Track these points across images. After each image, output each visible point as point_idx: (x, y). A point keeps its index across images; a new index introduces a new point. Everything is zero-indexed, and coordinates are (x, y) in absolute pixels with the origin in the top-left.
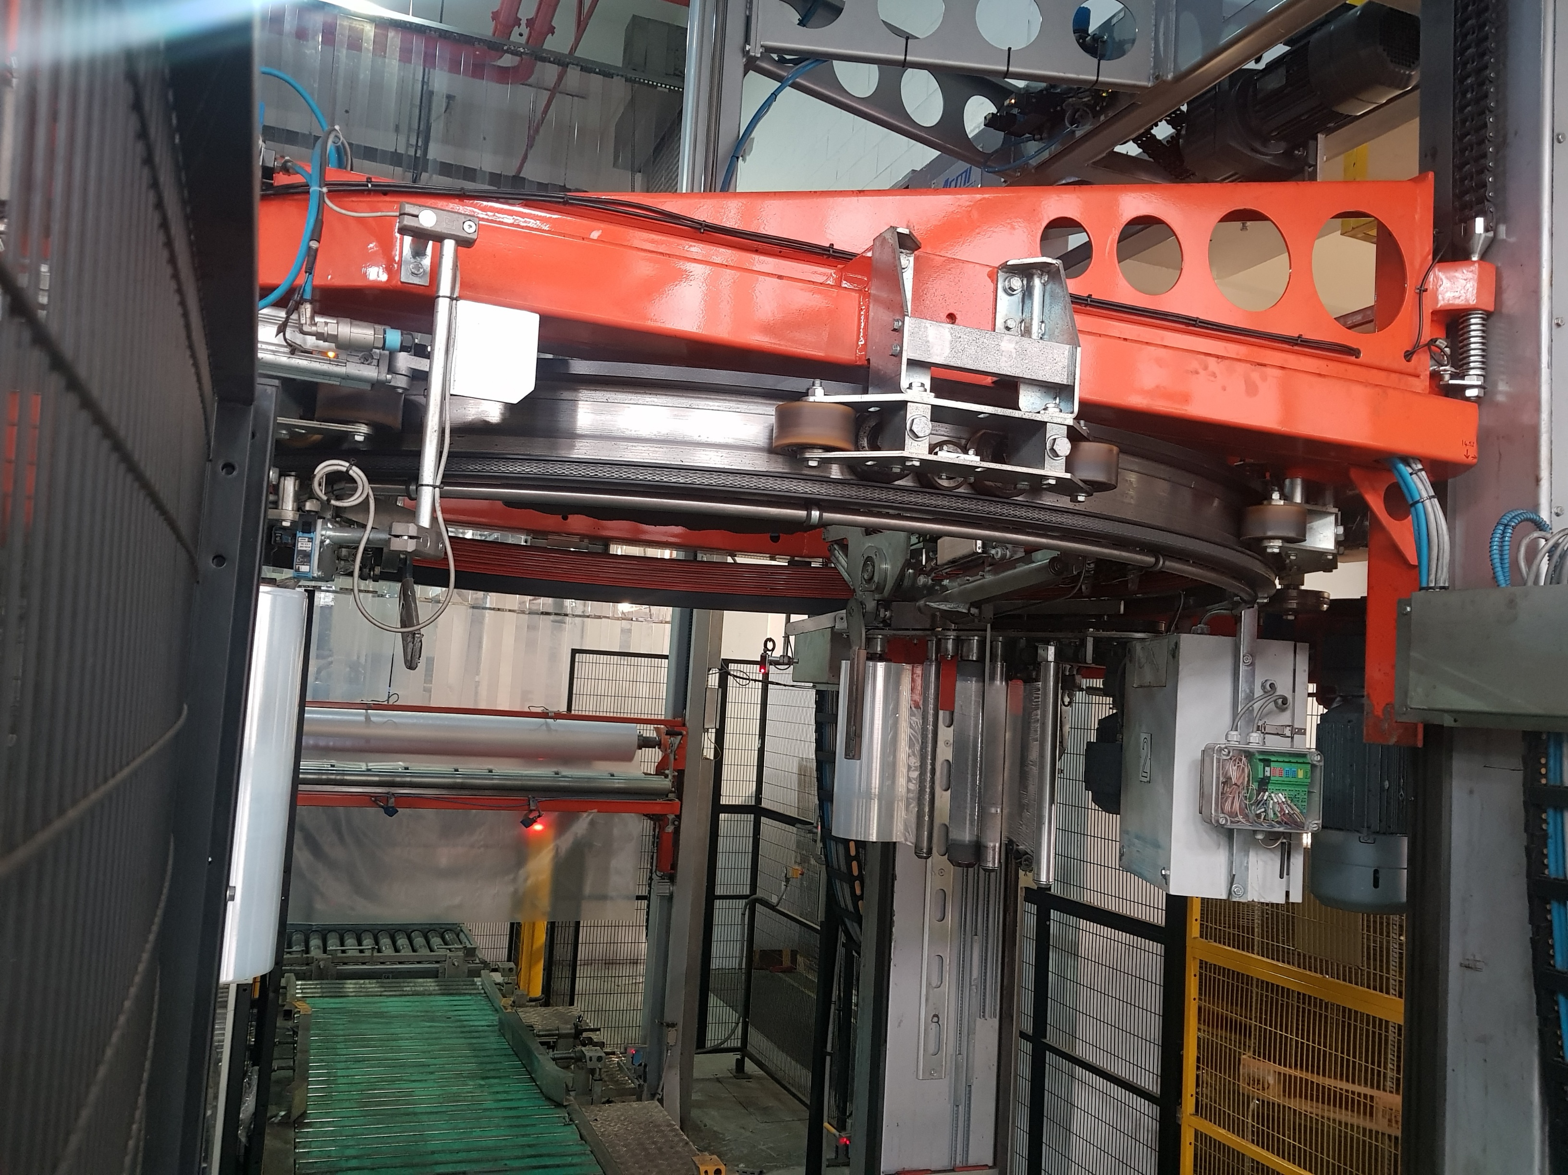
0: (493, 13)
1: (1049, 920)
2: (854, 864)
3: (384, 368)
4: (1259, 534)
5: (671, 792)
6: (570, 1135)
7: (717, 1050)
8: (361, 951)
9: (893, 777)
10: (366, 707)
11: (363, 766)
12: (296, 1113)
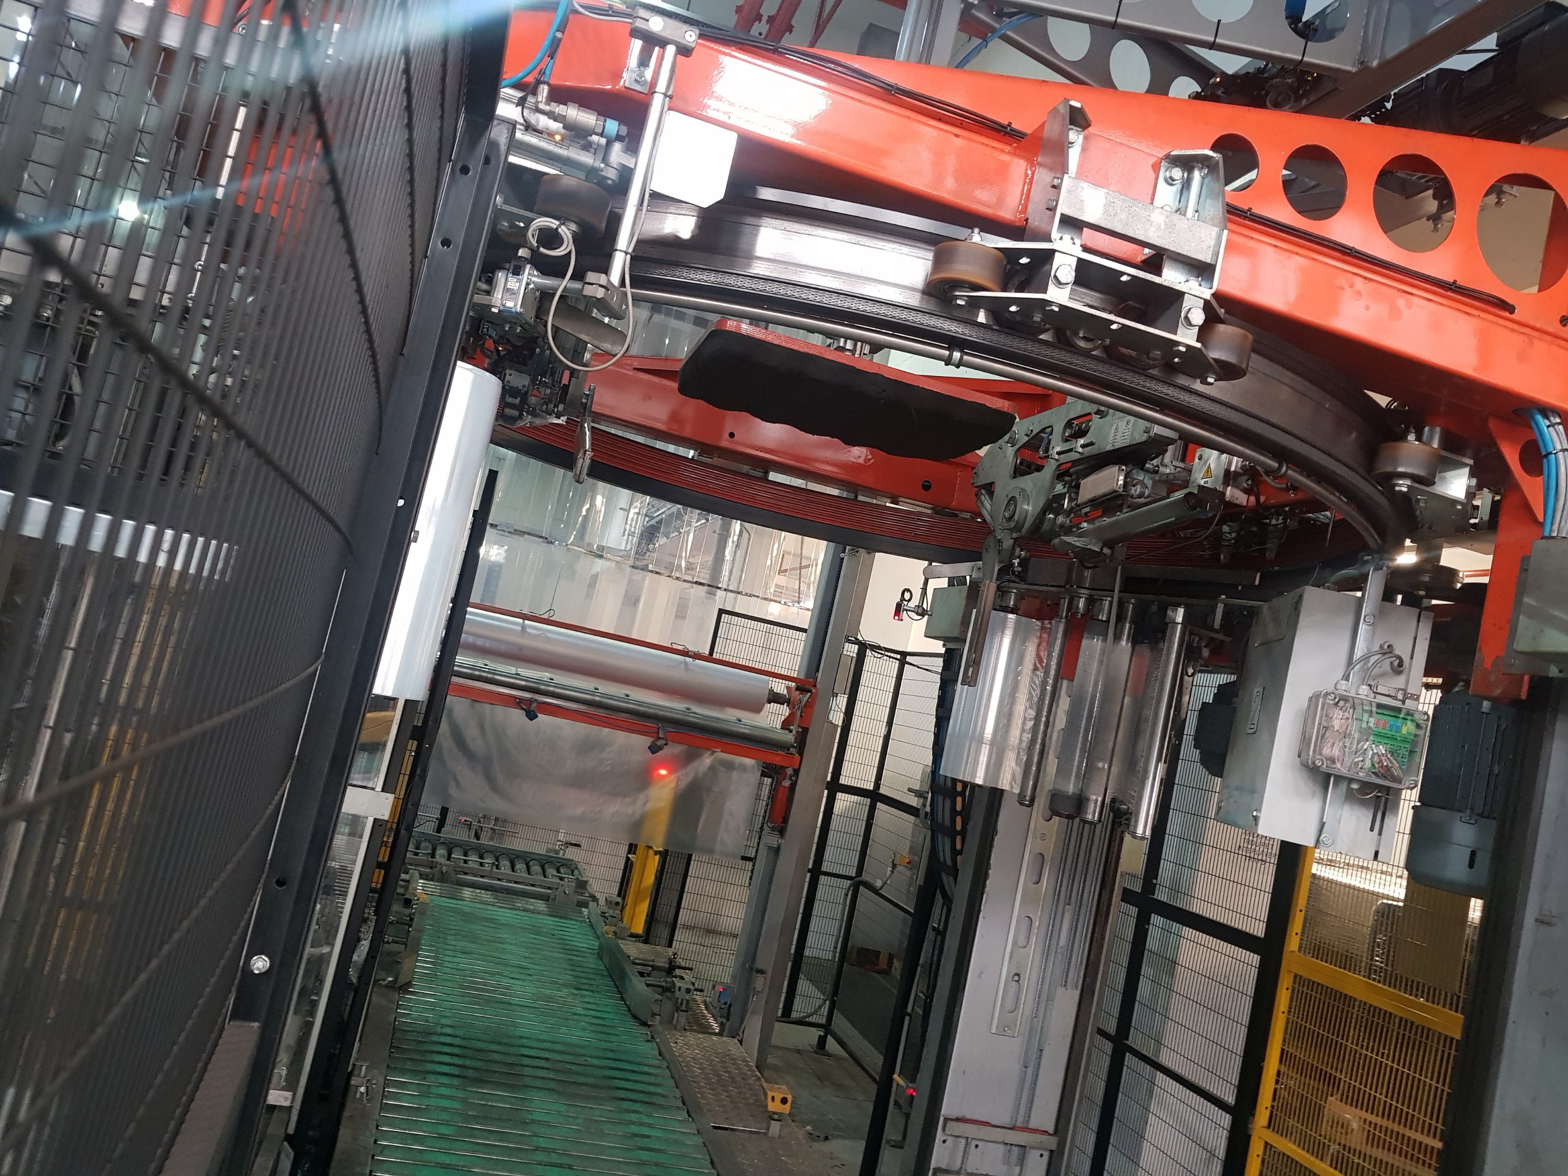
0: (737, 7)
1: (1149, 924)
2: (959, 820)
3: (600, 156)
4: (1389, 469)
5: (793, 747)
7: (800, 1022)
8: (481, 864)
9: (1008, 727)
10: (524, 617)
11: (513, 670)
12: (402, 980)
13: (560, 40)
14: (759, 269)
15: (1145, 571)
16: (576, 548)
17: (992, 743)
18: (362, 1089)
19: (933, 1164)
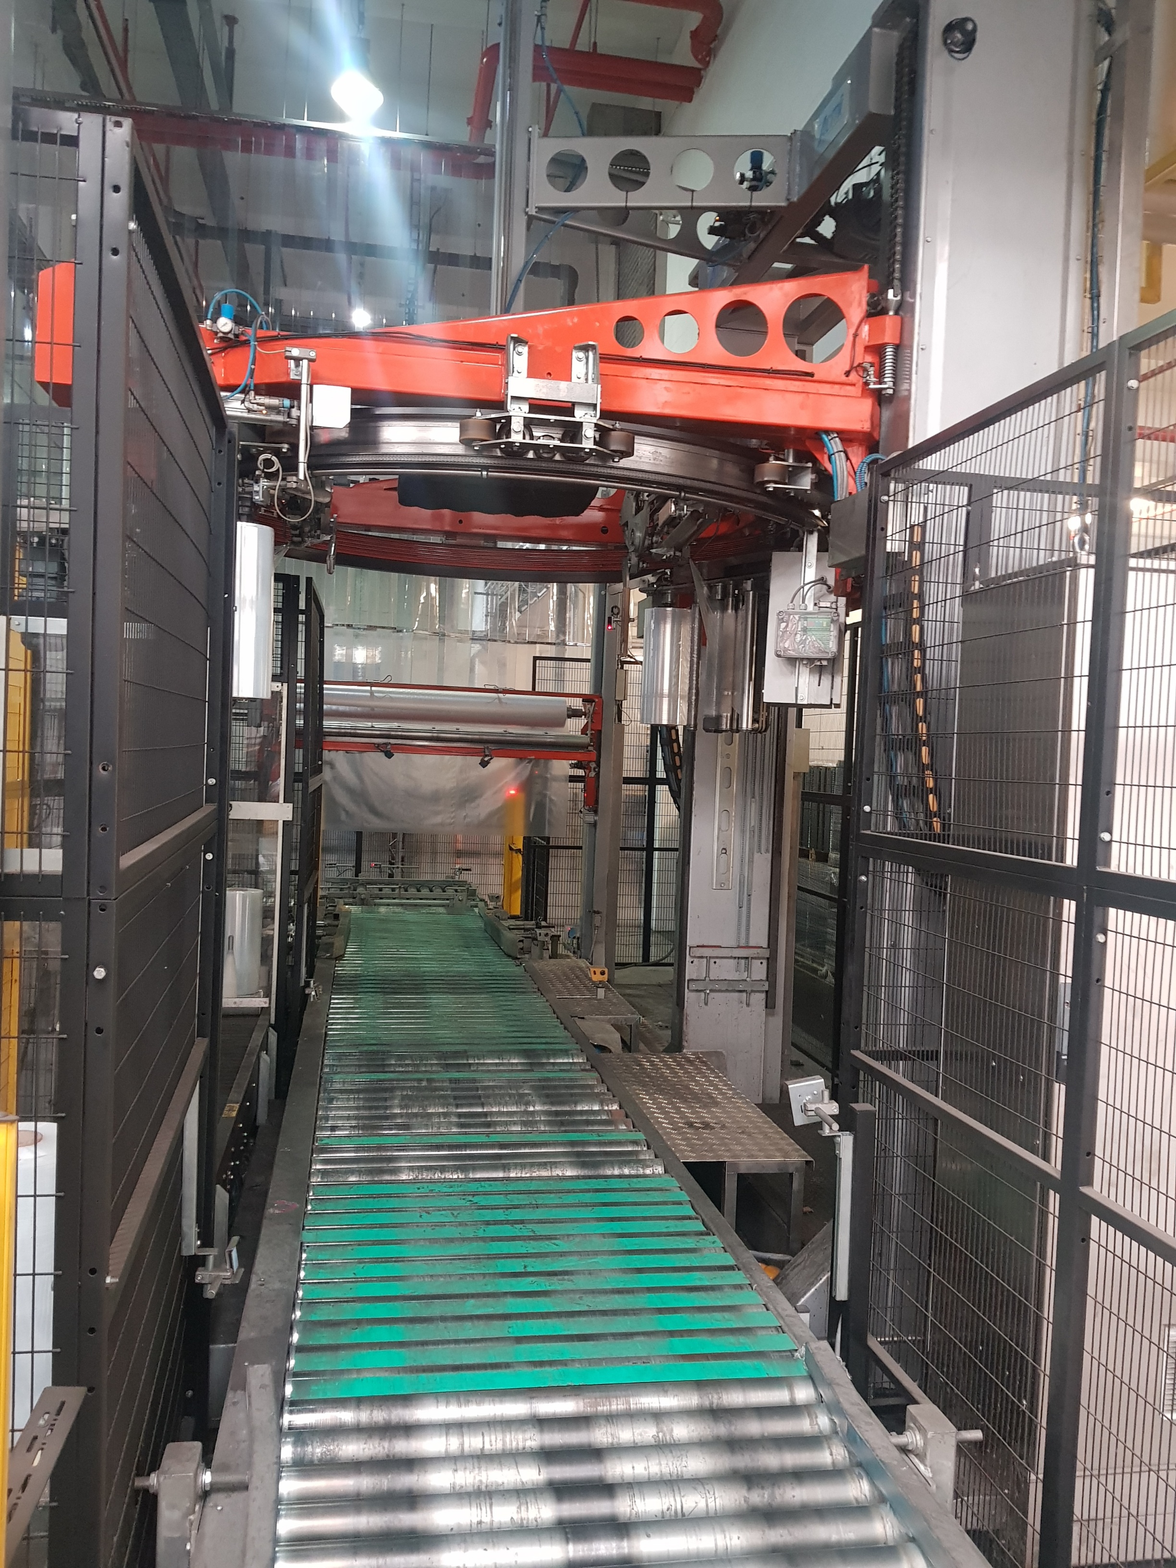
0: (468, 119)
2: (677, 758)
3: (286, 416)
4: (760, 480)
5: (592, 745)
6: (519, 970)
7: (657, 964)
8: (393, 890)
9: (676, 684)
10: (371, 685)
11: (370, 724)
12: (337, 952)
13: (254, 367)
15: (733, 561)
16: (421, 632)
17: (669, 696)
18: (313, 993)
19: (687, 979)
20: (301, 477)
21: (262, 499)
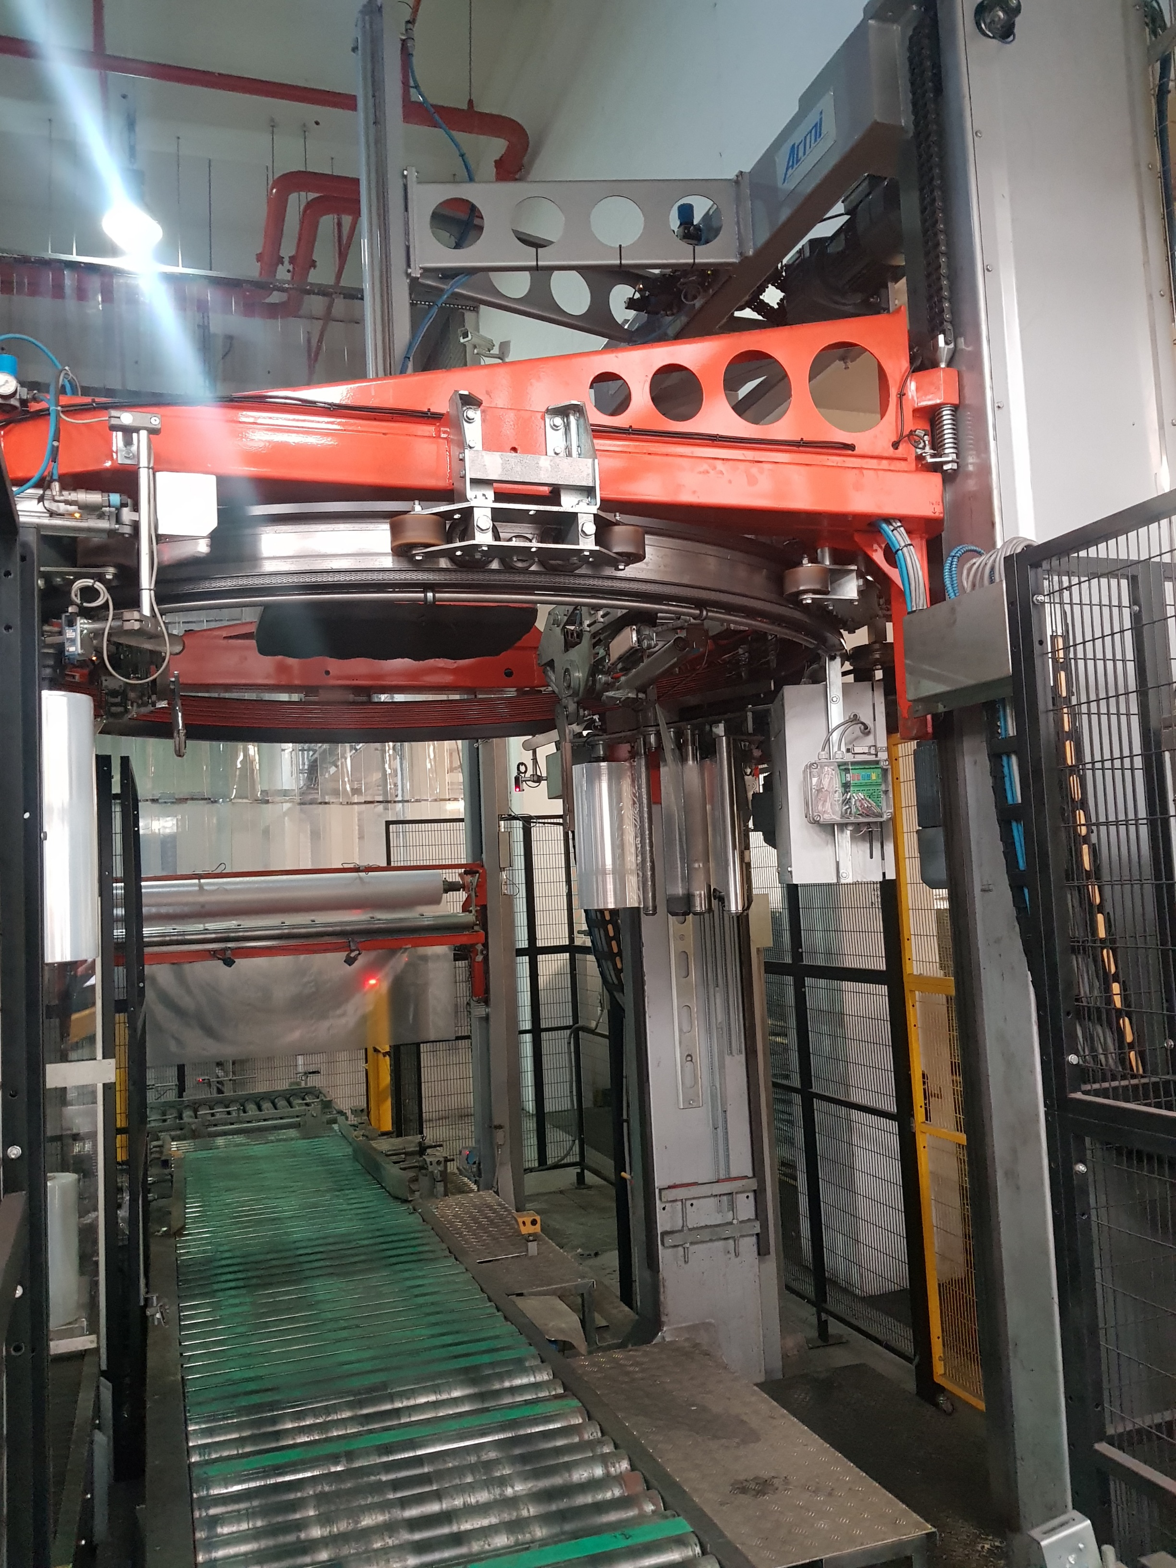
0: (257, 255)
1: (804, 987)
2: (614, 943)
3: (114, 520)
4: (795, 590)
5: (477, 925)
6: (414, 1220)
7: (556, 1166)
8: (229, 1113)
9: (622, 856)
10: (198, 877)
11: (200, 926)
12: (175, 1227)
13: (58, 447)
14: (269, 567)
15: (692, 700)
16: (240, 801)
17: (614, 872)
18: (158, 1316)
19: (659, 1231)
20: (146, 611)
21: (80, 651)
